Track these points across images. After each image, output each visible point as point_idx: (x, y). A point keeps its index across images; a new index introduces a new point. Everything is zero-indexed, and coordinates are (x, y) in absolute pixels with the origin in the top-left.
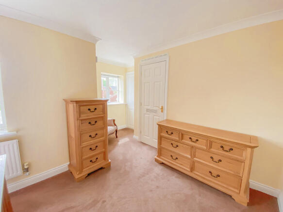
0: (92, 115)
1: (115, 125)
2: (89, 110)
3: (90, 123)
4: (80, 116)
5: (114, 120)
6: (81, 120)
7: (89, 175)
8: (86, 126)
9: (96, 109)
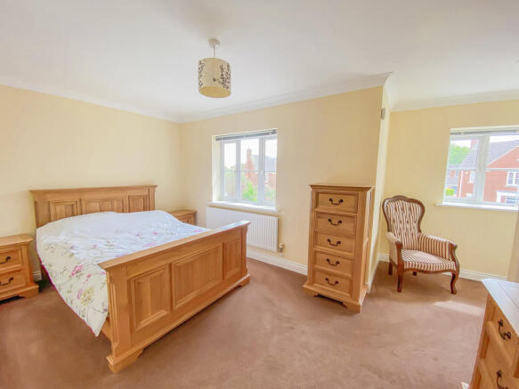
0: (333, 209)
1: (454, 260)
2: (331, 200)
3: (330, 220)
4: (317, 206)
5: (452, 248)
6: (318, 213)
7: (320, 296)
8: (323, 223)
9: (341, 201)
